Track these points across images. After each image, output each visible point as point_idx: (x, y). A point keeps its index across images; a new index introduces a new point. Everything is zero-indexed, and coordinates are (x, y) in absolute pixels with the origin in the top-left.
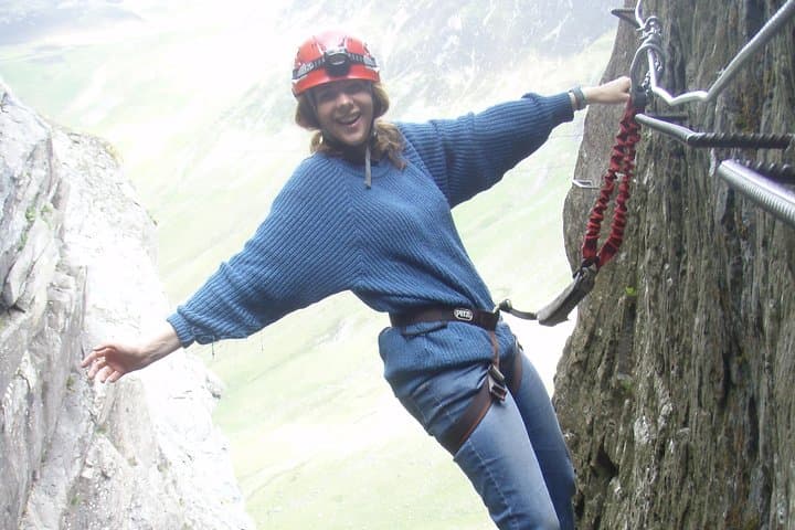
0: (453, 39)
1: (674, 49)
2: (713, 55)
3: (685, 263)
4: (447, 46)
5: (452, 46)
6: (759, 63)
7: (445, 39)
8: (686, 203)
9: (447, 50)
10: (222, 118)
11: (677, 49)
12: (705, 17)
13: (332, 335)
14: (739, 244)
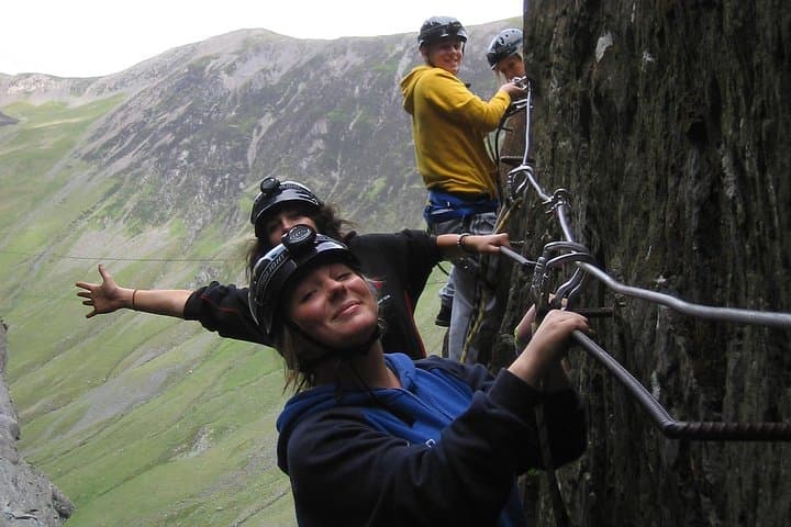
0: (319, 144)
1: (590, 233)
2: (647, 258)
3: (612, 479)
4: (312, 150)
5: (319, 150)
6: (717, 286)
7: (311, 144)
8: (611, 409)
9: (313, 154)
10: (81, 218)
11: (595, 233)
12: (633, 210)
13: (191, 445)
14: (699, 499)
